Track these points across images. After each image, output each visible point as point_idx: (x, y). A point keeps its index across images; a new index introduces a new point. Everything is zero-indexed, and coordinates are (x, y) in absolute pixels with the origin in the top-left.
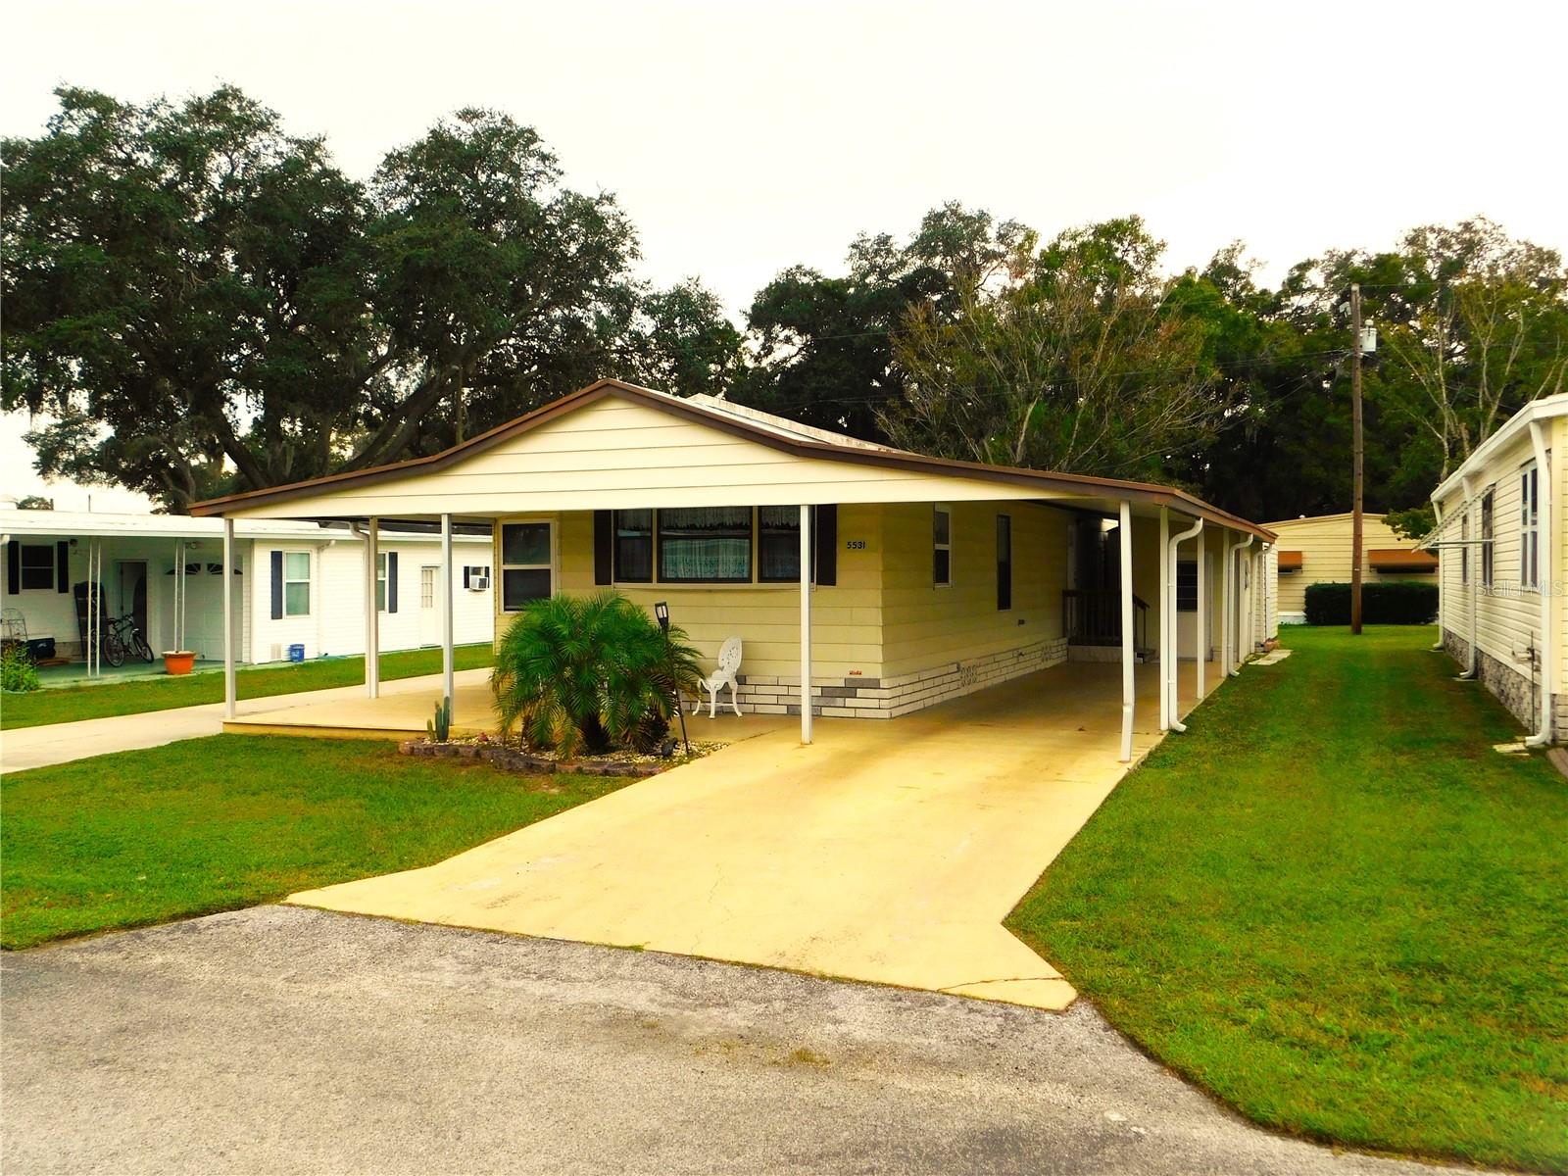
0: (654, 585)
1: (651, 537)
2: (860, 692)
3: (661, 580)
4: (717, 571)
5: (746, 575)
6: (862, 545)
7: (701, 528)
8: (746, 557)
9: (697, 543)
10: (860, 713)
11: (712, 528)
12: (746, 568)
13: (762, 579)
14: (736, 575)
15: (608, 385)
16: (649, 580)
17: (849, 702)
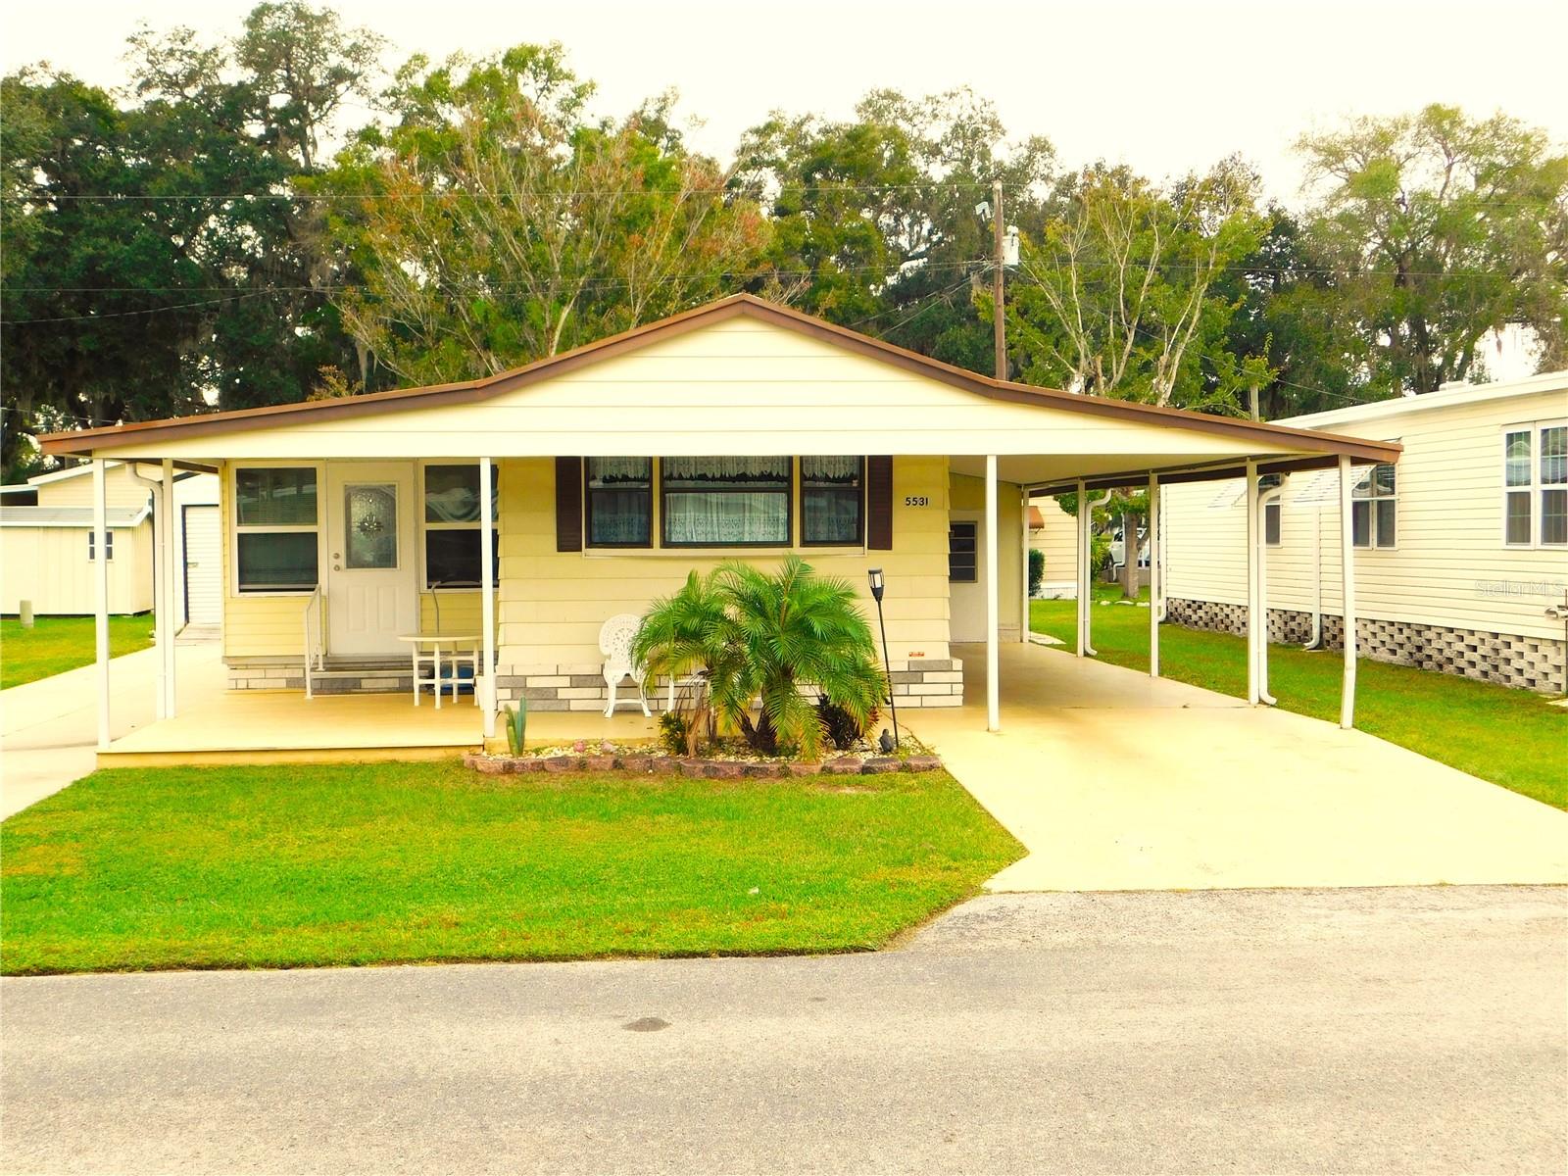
0: (657, 550)
1: (650, 491)
2: (927, 677)
3: (666, 544)
4: (743, 533)
5: (781, 538)
6: (924, 501)
7: (714, 479)
8: (783, 515)
9: (714, 497)
10: (927, 702)
11: (732, 479)
12: (782, 529)
13: (804, 543)
14: (771, 539)
15: (743, 301)
16: (648, 544)
17: (914, 689)
